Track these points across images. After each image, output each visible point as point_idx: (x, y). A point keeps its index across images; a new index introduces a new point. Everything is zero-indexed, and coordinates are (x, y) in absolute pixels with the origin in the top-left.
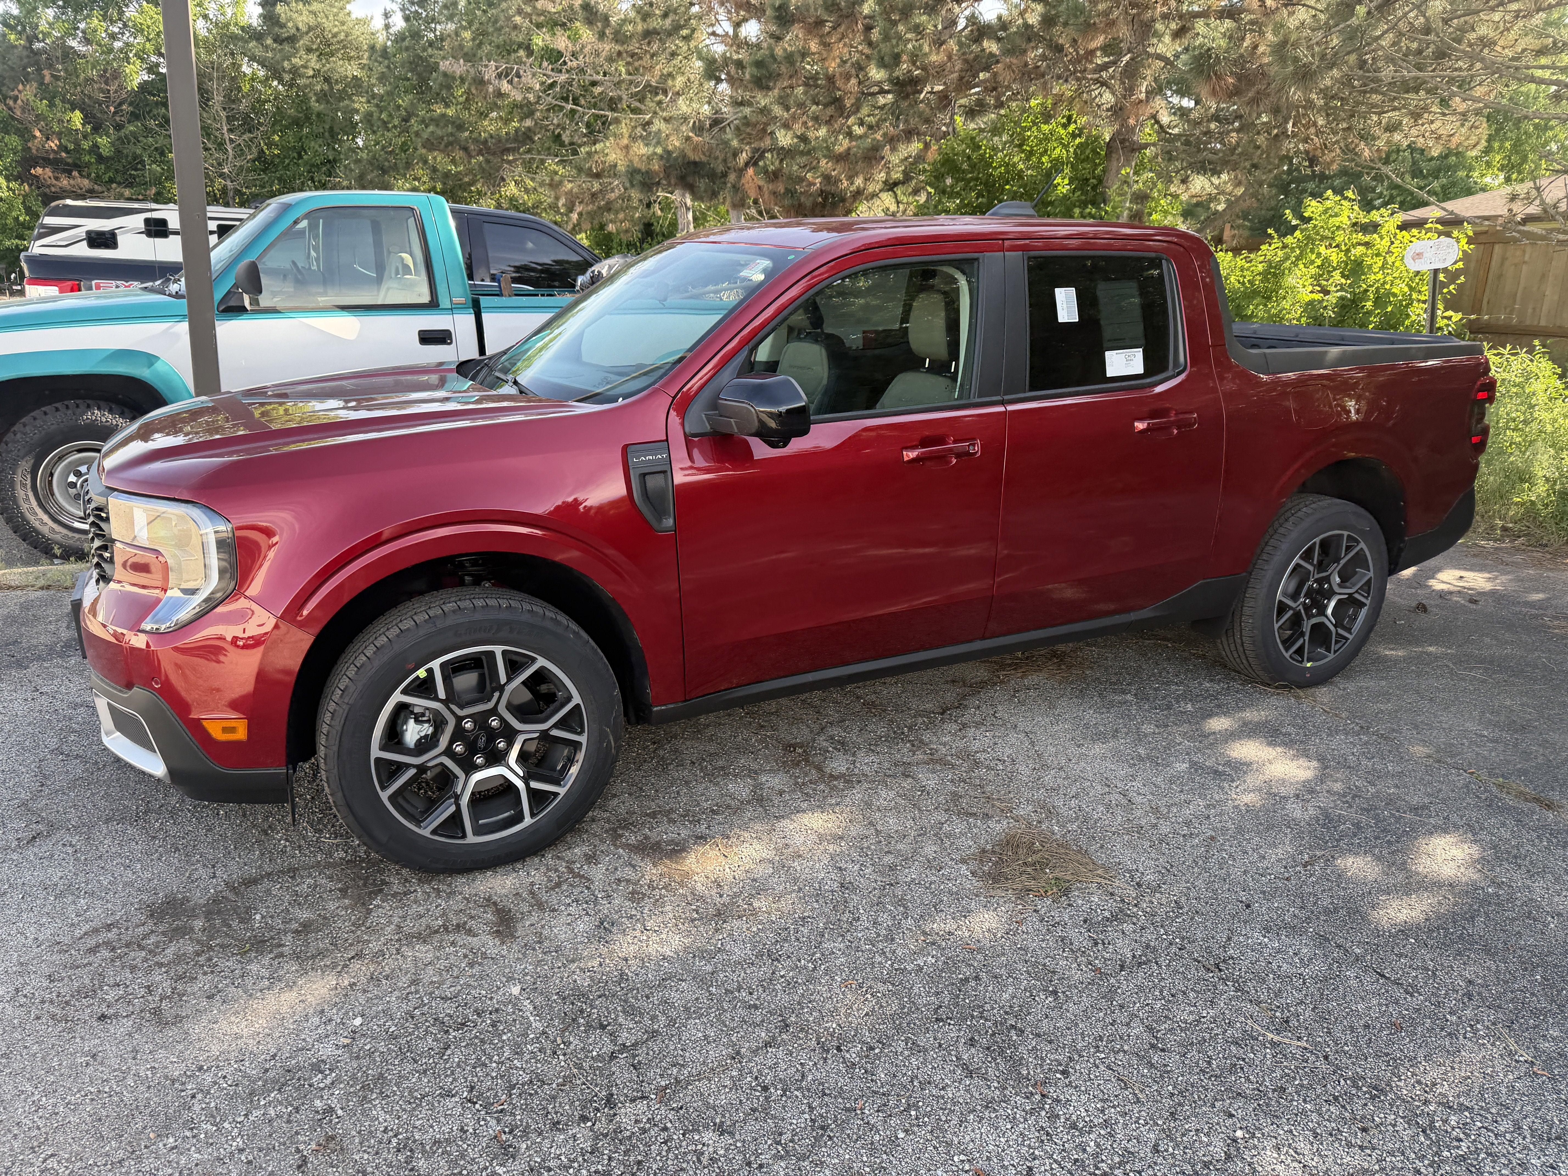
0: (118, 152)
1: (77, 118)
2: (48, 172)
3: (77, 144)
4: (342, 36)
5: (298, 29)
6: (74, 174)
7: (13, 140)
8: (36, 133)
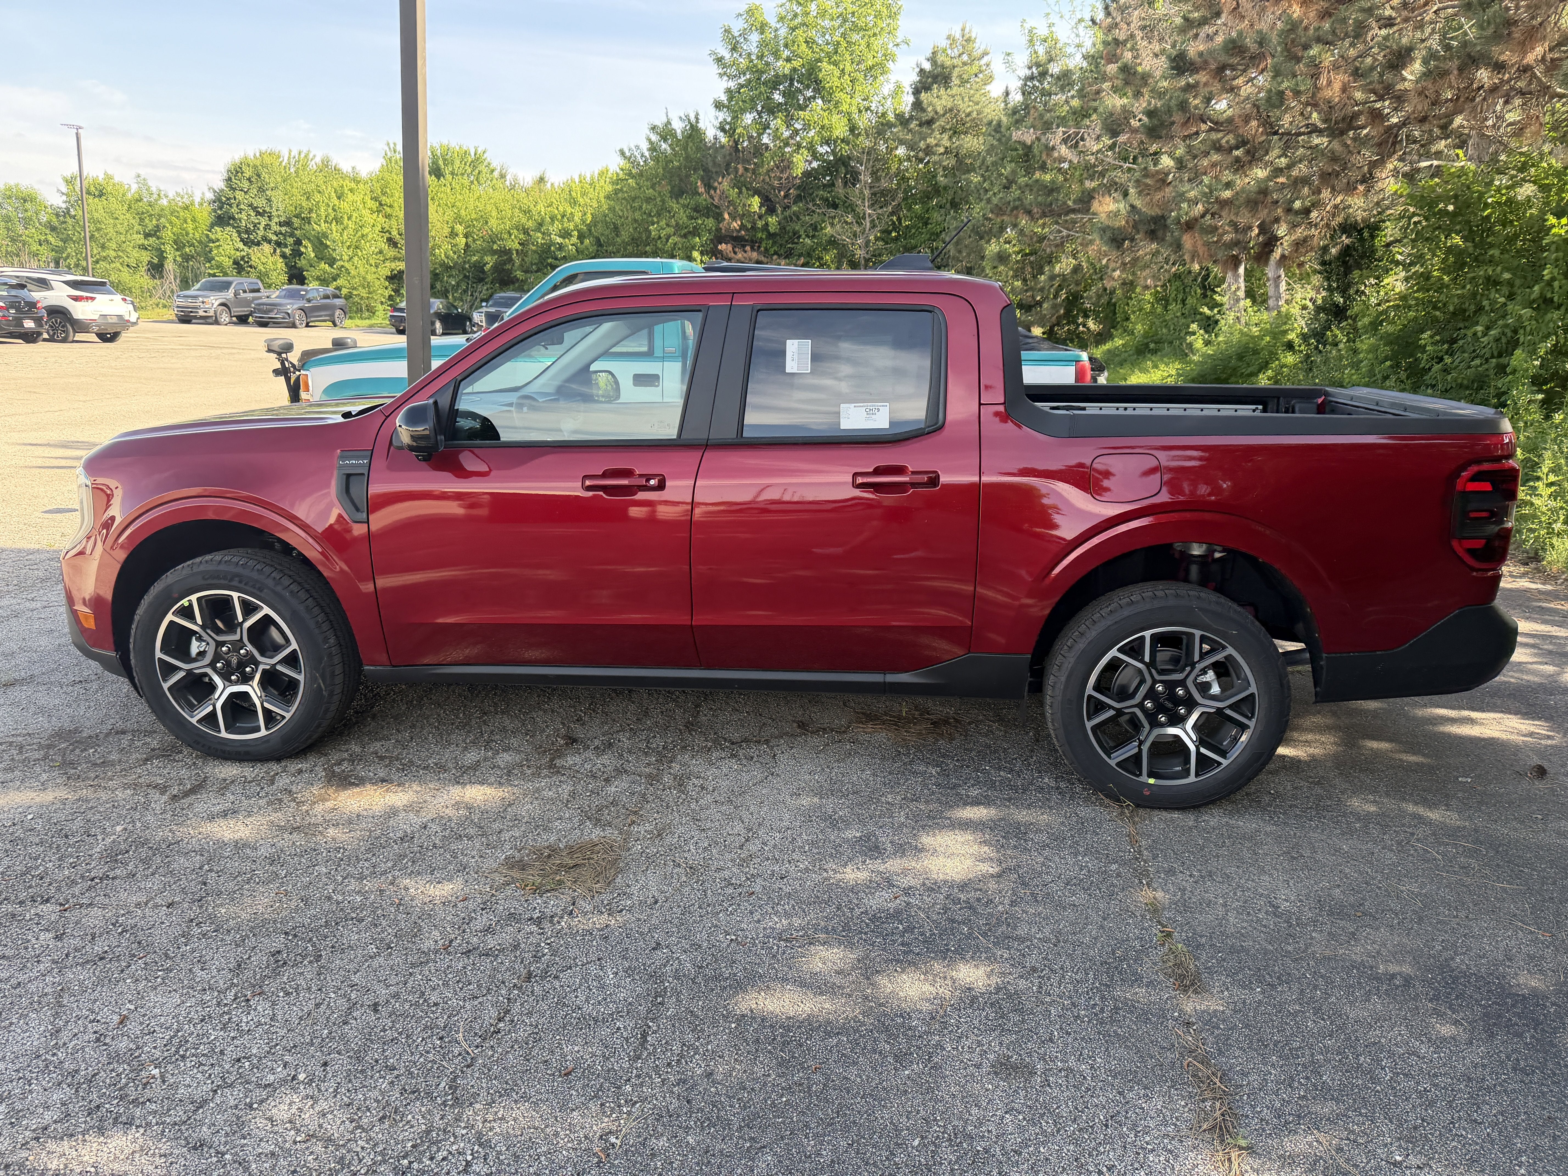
0: (783, 228)
1: (756, 202)
2: (729, 247)
3: (754, 223)
4: (974, 115)
5: (936, 113)
6: (748, 248)
7: (710, 222)
8: (726, 216)
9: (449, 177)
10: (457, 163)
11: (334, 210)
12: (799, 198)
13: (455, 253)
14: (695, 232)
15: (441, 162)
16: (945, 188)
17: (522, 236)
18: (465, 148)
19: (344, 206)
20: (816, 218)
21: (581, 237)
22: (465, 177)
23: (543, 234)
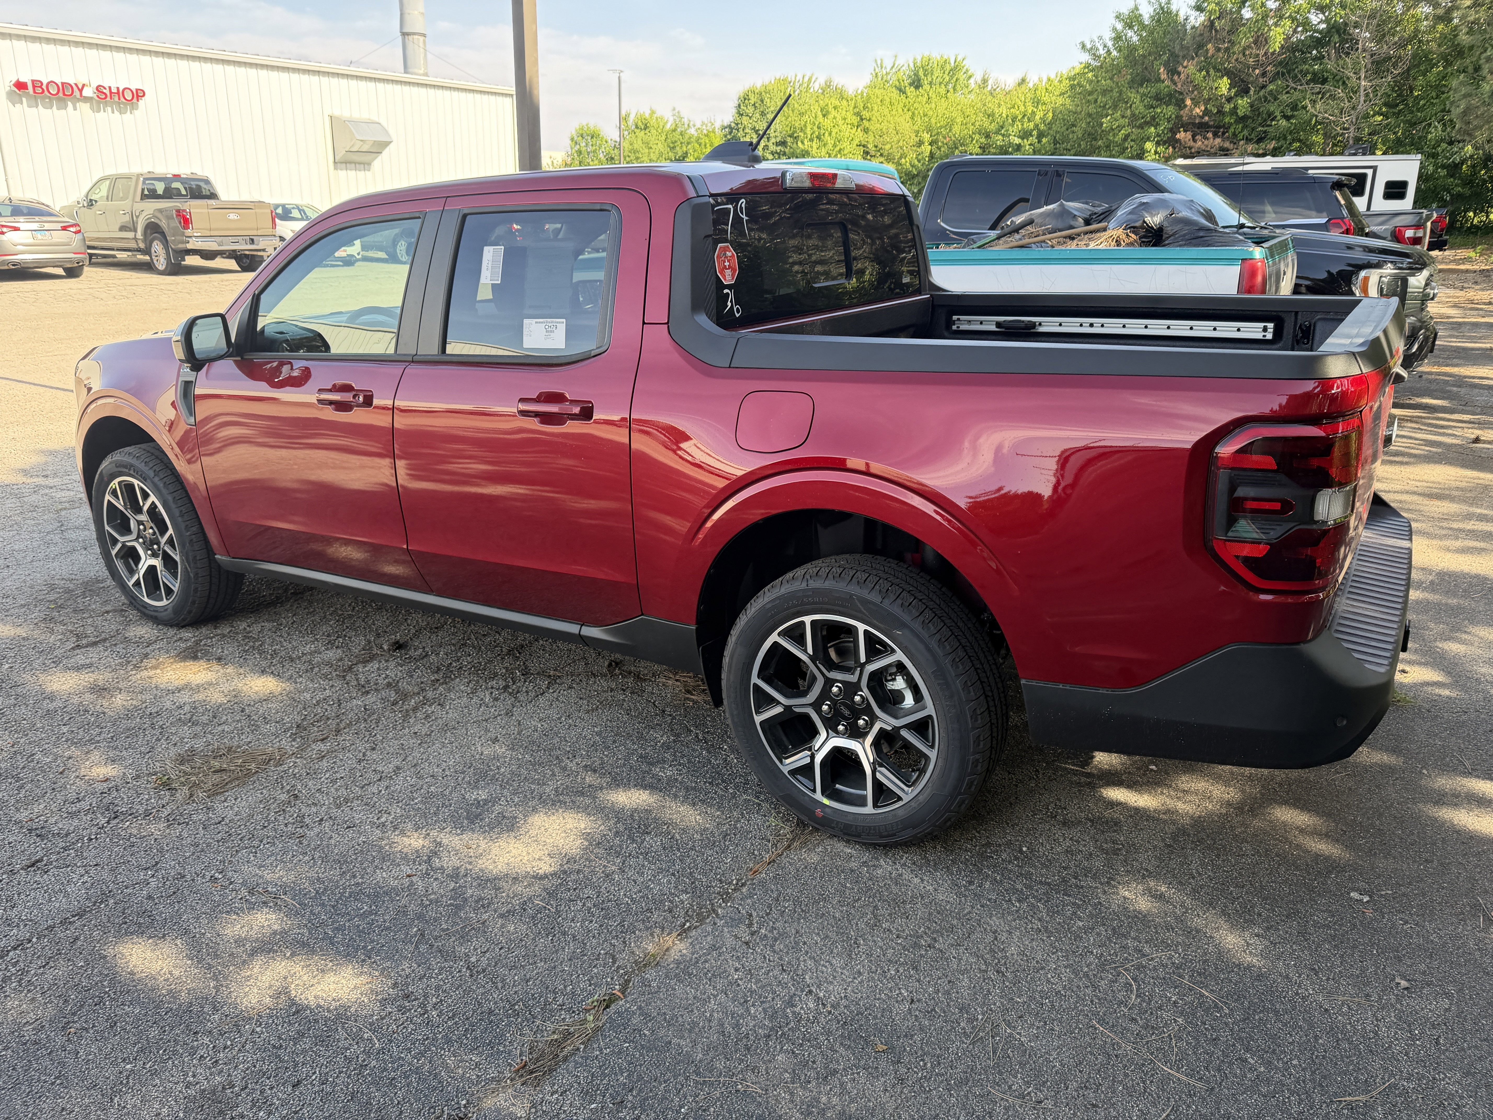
0: (1255, 110)
1: (1225, 84)
2: (1189, 135)
3: (1221, 107)
6: (1210, 135)
7: (1170, 110)
8: (1188, 102)
9: (927, 87)
10: (937, 73)
11: (819, 128)
12: (1276, 76)
13: (919, 161)
14: (1153, 122)
15: (921, 73)
16: (1471, 48)
17: (983, 140)
18: (945, 57)
19: (827, 123)
20: (1297, 95)
21: (1040, 136)
22: (943, 86)
23: (1003, 135)
